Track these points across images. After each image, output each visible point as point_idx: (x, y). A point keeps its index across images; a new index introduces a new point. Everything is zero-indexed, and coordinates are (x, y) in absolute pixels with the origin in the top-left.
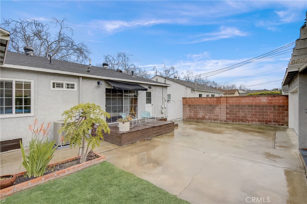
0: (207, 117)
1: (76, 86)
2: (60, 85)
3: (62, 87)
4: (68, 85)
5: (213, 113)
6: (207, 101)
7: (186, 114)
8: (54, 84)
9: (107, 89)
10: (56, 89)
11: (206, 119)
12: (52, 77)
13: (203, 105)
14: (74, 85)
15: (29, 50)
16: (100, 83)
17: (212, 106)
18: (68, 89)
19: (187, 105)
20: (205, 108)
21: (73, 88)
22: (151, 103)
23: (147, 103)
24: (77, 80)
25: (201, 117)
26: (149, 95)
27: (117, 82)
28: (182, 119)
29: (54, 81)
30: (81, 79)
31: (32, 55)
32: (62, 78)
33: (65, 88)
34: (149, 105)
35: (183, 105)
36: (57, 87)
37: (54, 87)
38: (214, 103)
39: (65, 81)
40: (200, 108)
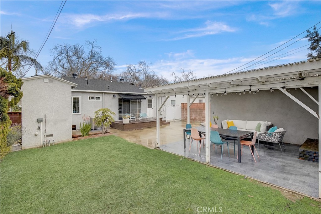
0: (197, 118)
1: (101, 98)
2: (93, 98)
3: (94, 99)
4: (97, 97)
5: (201, 115)
6: (198, 106)
7: (184, 116)
8: (90, 97)
9: (119, 99)
10: (91, 100)
11: (197, 120)
12: (89, 94)
13: (195, 109)
14: (100, 97)
15: (76, 75)
16: (115, 96)
17: (201, 109)
18: (97, 100)
19: (184, 109)
20: (196, 111)
21: (100, 99)
22: (152, 107)
23: (148, 107)
24: (102, 94)
25: (194, 118)
26: (150, 101)
27: (126, 94)
28: (181, 120)
29: (90, 96)
30: (104, 94)
31: (77, 78)
32: (94, 94)
33: (95, 100)
34: (151, 109)
35: (182, 109)
36: (91, 99)
37: (90, 99)
38: (202, 107)
39: (95, 96)
40: (193, 111)
